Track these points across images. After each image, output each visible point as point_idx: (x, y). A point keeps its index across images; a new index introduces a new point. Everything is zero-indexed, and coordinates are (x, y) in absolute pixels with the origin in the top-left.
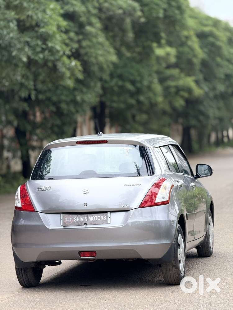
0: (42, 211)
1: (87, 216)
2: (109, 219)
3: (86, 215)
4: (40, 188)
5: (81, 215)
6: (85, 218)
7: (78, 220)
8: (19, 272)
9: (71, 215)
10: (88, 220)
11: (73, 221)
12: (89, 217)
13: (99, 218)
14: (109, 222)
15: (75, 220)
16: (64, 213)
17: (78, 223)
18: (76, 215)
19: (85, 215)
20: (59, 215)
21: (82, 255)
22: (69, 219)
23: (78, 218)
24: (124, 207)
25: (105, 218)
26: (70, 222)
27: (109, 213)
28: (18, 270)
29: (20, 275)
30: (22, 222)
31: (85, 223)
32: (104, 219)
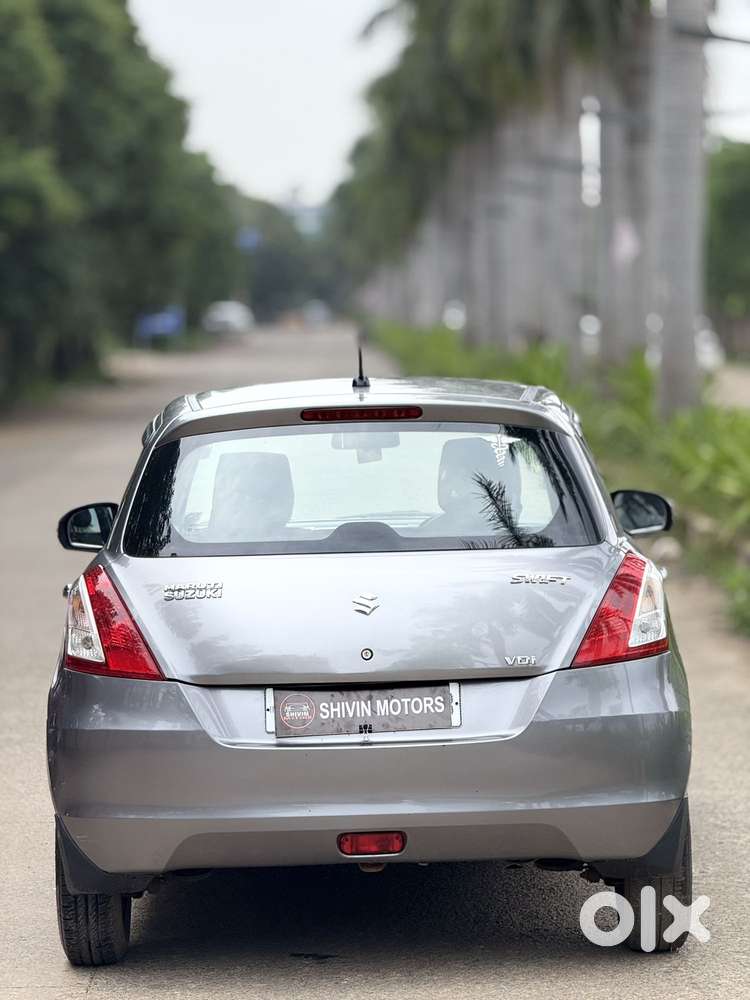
0: (192, 677)
1: (370, 698)
2: (456, 708)
3: (366, 693)
4: (179, 590)
5: (345, 693)
6: (363, 703)
7: (335, 713)
8: (76, 909)
9: (304, 695)
10: (374, 711)
11: (317, 717)
12: (379, 702)
13: (416, 703)
14: (455, 721)
15: (325, 714)
16: (277, 687)
17: (335, 725)
18: (327, 695)
19: (359, 693)
20: (258, 694)
21: (346, 846)
22: (299, 708)
23: (335, 706)
24: (516, 665)
25: (442, 705)
26: (304, 722)
27: (454, 688)
28: (69, 906)
29: (77, 921)
30: (99, 720)
31: (363, 724)
32: (439, 711)
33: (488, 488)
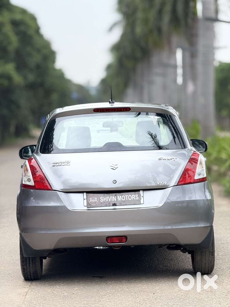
0: (61, 189)
1: (116, 195)
2: (142, 198)
3: (114, 194)
4: (57, 163)
5: (108, 194)
6: (113, 197)
7: (105, 200)
8: (26, 262)
9: (96, 195)
10: (117, 199)
11: (99, 201)
12: (118, 197)
13: (130, 197)
14: (142, 202)
15: (102, 200)
16: (87, 192)
17: (105, 204)
18: (102, 195)
19: (112, 194)
20: (81, 195)
21: (109, 241)
22: (94, 198)
23: (105, 198)
24: (160, 185)
25: (138, 197)
26: (96, 202)
27: (141, 192)
28: (24, 261)
29: (26, 266)
30: (33, 203)
31: (113, 203)
32: (137, 199)
33: (151, 135)
